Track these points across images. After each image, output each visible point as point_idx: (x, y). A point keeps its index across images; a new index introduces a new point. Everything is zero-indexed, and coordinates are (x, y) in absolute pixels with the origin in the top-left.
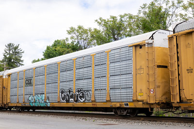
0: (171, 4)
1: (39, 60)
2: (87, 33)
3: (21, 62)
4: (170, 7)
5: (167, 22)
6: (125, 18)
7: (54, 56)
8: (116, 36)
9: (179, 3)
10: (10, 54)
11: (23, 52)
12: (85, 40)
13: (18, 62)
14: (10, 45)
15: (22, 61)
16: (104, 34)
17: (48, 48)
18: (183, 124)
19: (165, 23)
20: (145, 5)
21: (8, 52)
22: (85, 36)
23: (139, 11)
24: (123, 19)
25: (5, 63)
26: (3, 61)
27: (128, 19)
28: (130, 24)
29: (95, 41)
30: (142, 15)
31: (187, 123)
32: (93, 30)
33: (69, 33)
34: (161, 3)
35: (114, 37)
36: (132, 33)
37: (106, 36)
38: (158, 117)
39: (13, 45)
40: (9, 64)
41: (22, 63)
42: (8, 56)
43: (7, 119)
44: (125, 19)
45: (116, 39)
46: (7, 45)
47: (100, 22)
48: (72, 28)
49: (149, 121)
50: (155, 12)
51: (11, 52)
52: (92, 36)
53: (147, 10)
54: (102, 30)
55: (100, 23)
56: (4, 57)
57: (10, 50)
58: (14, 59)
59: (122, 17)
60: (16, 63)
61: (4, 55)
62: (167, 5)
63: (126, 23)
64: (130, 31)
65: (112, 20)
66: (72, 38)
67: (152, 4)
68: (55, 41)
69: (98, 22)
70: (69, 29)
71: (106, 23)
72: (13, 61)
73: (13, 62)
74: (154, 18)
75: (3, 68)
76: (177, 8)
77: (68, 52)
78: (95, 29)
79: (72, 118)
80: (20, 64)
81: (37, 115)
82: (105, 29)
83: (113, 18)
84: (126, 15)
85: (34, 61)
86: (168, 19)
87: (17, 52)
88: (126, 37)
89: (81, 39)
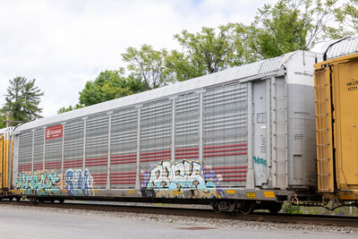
0: (314, 6)
1: (70, 109)
2: (160, 58)
3: (37, 113)
4: (312, 12)
5: (307, 39)
6: (230, 30)
7: (99, 101)
8: (213, 65)
9: (330, 3)
10: (17, 96)
11: (42, 94)
12: (154, 71)
13: (33, 113)
14: (18, 80)
15: (39, 110)
16: (190, 60)
17: (88, 86)
18: (336, 229)
19: (303, 41)
20: (267, 7)
21: (14, 93)
22: (155, 64)
23: (257, 17)
24: (226, 33)
25: (8, 113)
26: (5, 110)
27: (235, 33)
28: (238, 43)
29: (174, 74)
30: (260, 26)
31: (343, 226)
32: (170, 54)
33: (126, 58)
34: (297, 3)
35: (209, 67)
36: (243, 59)
37: (195, 65)
38: (291, 215)
39: (24, 80)
40: (15, 116)
41: (40, 114)
42: (14, 101)
43: (11, 217)
44: (230, 33)
45: (212, 71)
46: (12, 80)
47: (183, 38)
48: (131, 50)
49: (273, 222)
50: (284, 21)
51: (20, 93)
52: (169, 65)
53: (271, 17)
54: (187, 54)
55: (184, 41)
56: (6, 102)
57: (17, 90)
58: (24, 107)
59: (223, 29)
60: (28, 113)
61: (7, 99)
62: (307, 7)
63: (231, 42)
64: (240, 56)
65: (206, 34)
66: (131, 67)
67: (281, 6)
68: (102, 74)
69: (180, 40)
70: (125, 52)
71: (194, 40)
72: (22, 109)
73: (22, 112)
74: (283, 31)
75: (5, 124)
76: (326, 13)
77: (124, 94)
78: (175, 52)
79: (131, 216)
80: (36, 115)
81: (66, 211)
82: (193, 51)
83: (208, 31)
84: (231, 25)
85: (62, 111)
86: (309, 33)
87: (30, 94)
88: (232, 66)
89: (148, 69)
